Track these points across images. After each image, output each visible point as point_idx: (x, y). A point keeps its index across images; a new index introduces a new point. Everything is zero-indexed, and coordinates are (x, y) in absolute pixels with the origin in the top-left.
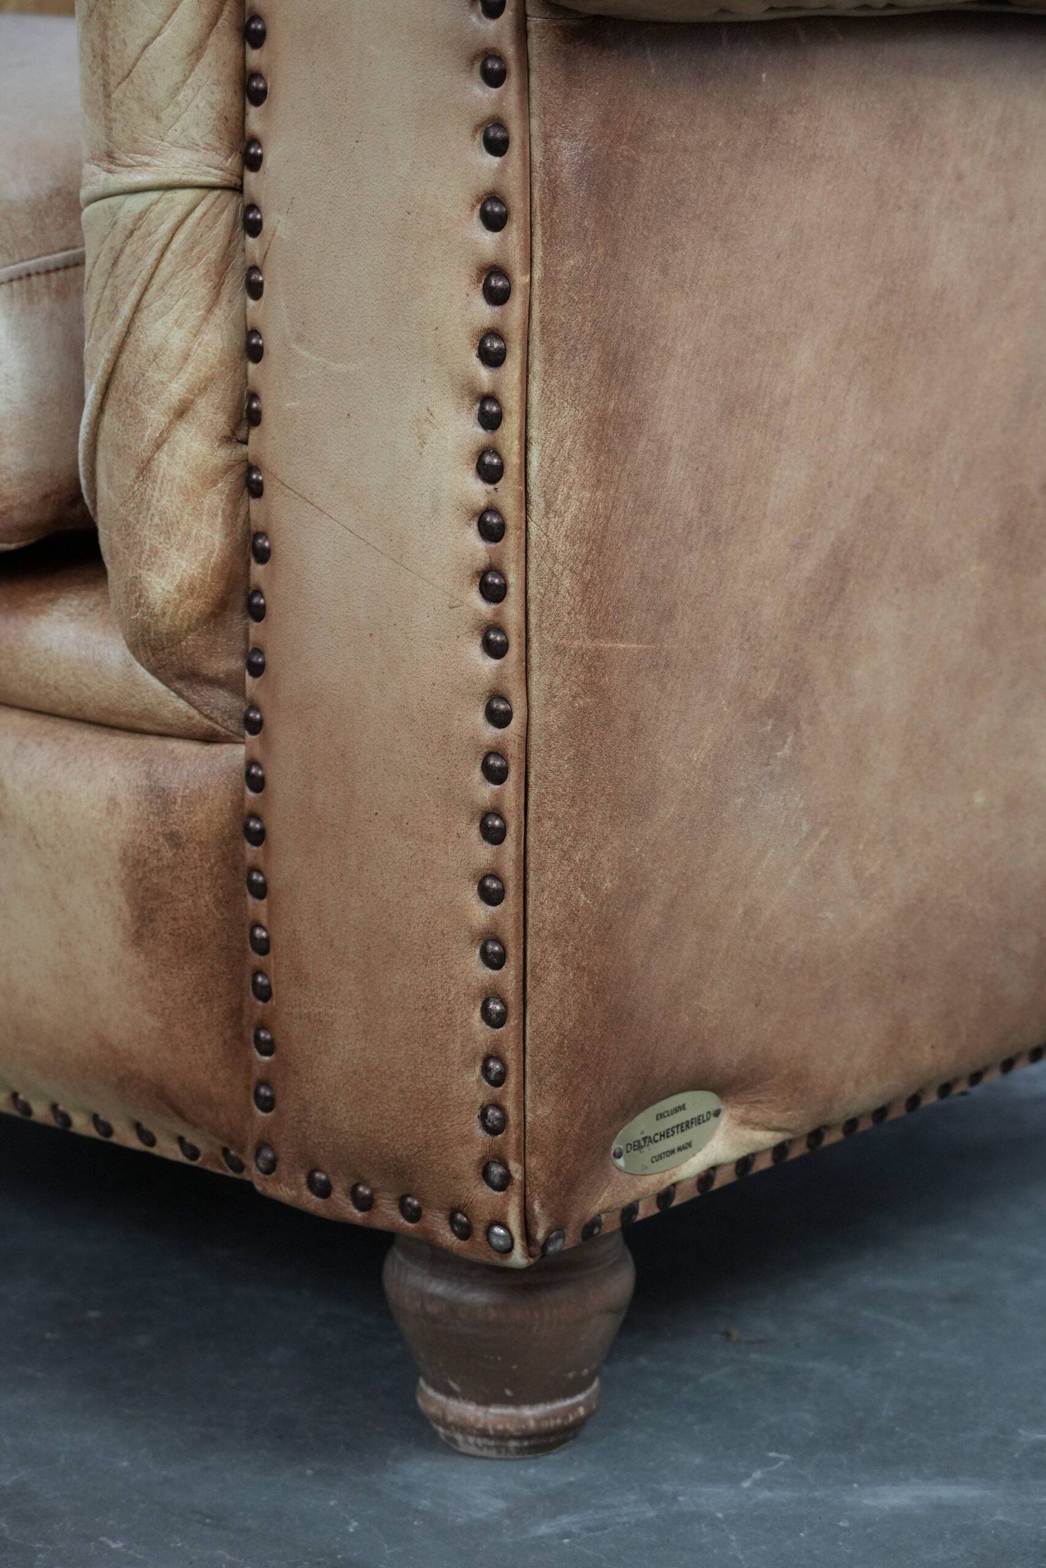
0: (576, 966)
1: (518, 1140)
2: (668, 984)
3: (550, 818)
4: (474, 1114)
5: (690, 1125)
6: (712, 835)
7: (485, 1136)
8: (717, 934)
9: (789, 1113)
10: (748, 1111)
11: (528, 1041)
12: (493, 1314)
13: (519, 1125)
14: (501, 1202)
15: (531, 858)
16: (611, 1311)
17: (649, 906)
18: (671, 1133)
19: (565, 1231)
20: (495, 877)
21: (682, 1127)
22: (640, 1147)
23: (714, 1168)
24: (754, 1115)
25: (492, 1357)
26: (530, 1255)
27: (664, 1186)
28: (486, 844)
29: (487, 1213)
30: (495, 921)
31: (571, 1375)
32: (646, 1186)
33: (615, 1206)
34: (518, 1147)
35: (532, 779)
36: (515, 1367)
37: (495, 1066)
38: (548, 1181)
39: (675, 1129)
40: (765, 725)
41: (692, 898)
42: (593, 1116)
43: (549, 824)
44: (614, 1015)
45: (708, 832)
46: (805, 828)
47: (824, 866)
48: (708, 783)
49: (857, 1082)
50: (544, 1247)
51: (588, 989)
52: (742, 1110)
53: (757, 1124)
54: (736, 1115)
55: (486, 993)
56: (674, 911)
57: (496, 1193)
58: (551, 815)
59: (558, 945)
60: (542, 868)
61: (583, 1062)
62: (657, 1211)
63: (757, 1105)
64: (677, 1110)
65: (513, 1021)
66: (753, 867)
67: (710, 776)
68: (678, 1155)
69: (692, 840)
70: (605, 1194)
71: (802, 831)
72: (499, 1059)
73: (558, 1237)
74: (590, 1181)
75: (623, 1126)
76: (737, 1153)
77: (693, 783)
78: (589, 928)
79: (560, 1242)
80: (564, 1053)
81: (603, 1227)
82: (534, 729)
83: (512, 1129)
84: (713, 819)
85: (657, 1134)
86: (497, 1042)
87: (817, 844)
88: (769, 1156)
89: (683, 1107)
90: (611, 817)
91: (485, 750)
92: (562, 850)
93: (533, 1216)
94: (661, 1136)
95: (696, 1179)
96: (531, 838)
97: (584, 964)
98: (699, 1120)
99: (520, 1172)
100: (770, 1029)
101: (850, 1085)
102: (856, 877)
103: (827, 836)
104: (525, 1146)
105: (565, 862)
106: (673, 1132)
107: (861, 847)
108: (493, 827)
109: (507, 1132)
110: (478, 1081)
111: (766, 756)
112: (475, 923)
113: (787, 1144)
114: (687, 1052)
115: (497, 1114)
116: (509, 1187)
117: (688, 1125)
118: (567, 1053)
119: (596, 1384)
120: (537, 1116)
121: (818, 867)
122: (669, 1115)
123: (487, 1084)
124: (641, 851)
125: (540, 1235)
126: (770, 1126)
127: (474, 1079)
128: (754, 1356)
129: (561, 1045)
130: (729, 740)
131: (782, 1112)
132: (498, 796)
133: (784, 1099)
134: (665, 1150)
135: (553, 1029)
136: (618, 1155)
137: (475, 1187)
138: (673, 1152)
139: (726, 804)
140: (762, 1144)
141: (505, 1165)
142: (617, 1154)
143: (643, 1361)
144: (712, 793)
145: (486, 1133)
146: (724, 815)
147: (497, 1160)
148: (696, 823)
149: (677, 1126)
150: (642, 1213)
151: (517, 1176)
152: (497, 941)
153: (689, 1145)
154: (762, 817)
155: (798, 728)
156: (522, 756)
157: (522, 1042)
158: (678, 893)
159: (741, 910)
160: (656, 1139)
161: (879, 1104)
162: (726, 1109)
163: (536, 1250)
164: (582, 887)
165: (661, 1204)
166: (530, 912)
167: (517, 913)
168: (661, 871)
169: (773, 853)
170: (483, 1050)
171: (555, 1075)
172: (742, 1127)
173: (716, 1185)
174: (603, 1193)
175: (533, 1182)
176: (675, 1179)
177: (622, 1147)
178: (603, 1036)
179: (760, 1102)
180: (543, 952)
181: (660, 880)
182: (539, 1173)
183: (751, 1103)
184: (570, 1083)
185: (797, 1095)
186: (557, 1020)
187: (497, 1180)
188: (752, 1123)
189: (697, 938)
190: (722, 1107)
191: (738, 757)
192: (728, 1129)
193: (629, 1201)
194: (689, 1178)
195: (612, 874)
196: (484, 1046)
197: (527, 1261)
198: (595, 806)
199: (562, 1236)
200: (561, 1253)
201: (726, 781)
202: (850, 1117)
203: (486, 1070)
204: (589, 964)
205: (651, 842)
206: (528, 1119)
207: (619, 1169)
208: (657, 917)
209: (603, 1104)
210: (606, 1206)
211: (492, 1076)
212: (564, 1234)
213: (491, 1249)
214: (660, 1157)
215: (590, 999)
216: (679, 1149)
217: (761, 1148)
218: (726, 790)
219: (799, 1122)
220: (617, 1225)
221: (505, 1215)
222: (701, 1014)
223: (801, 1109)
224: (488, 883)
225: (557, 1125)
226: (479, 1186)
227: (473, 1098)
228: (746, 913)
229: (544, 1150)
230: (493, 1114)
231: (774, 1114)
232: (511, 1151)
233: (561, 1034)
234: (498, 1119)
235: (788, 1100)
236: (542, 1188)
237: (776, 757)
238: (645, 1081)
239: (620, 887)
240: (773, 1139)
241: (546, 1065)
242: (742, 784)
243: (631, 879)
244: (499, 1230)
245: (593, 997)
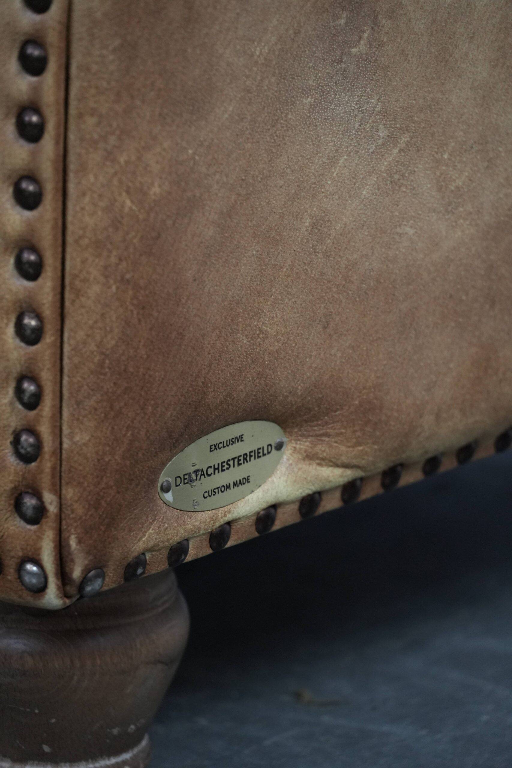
0: (119, 278)
1: (53, 469)
2: (223, 301)
3: (92, 115)
4: (6, 440)
5: (248, 459)
6: (276, 138)
7: (18, 464)
8: (280, 248)
9: (360, 448)
10: (314, 445)
11: (66, 361)
12: (29, 662)
13: (54, 453)
14: (34, 537)
15: (72, 158)
16: (162, 662)
17: (204, 215)
18: (226, 466)
19: (105, 570)
20: (32, 178)
21: (239, 460)
22: (191, 481)
23: (275, 507)
24: (321, 449)
25: (28, 710)
26: (66, 595)
27: (218, 524)
28: (22, 142)
29: (18, 548)
30: (31, 228)
31: (115, 731)
32: (197, 523)
33: (161, 545)
34: (53, 476)
35: (74, 70)
36: (53, 721)
37: (29, 387)
38: (86, 515)
39: (231, 463)
40: (339, 17)
41: (252, 206)
42: (137, 444)
43: (91, 121)
44: (161, 334)
45: (272, 135)
46: (383, 133)
47: (403, 175)
48: (273, 81)
49: (438, 416)
50: (81, 587)
51: (132, 304)
52: (308, 443)
53: (323, 459)
54: (300, 449)
55: (21, 307)
56: (232, 221)
57: (29, 527)
58: (93, 112)
59: (99, 256)
60: (83, 169)
61: (126, 385)
62: (209, 551)
63: (324, 438)
64: (232, 442)
65: (49, 338)
66: (322, 175)
67: (275, 73)
68: (234, 491)
69: (253, 143)
70: (151, 531)
71: (379, 136)
72: (34, 379)
73: (97, 576)
74: (133, 516)
75: (172, 457)
76: (300, 491)
77: (255, 80)
78: (134, 237)
79: (99, 581)
80: (105, 374)
81: (148, 567)
82: (77, 15)
83: (47, 456)
84: (277, 120)
85: (210, 467)
86: (32, 360)
87: (396, 151)
88: (338, 495)
89: (240, 439)
90: (160, 115)
91: (23, 38)
92: (106, 150)
93: (70, 554)
94: (215, 469)
95: (254, 518)
96: (72, 137)
97: (128, 276)
98: (258, 453)
99: (55, 503)
100: (339, 354)
101: (428, 420)
102: (440, 189)
103: (407, 143)
104: (60, 476)
105: (108, 163)
106: (229, 465)
107: (446, 156)
108: (30, 124)
109: (41, 461)
110: (11, 403)
111: (339, 53)
112: (9, 229)
113: (358, 483)
114: (245, 377)
115: (31, 440)
116: (44, 520)
117: (245, 458)
118: (109, 375)
119: (144, 743)
120: (74, 443)
121: (396, 177)
122: (224, 447)
123: (20, 407)
124: (194, 153)
125: (77, 573)
126: (339, 462)
127: (6, 401)
128: (326, 719)
129: (101, 365)
130: (297, 33)
131: (353, 447)
132: (36, 89)
133: (354, 432)
134: (220, 485)
135: (93, 347)
136: (166, 489)
137: (6, 519)
138: (228, 487)
139: (292, 104)
140: (330, 481)
141: (38, 495)
142: (164, 488)
143: (203, 722)
144: (276, 92)
145: (18, 461)
146: (289, 117)
147: (30, 491)
148: (257, 125)
149: (234, 459)
150: (192, 555)
151: (52, 509)
152: (34, 249)
153: (247, 480)
154: (333, 120)
155: (375, 22)
156: (63, 45)
157: (58, 362)
158: (236, 201)
159: (308, 222)
160: (209, 473)
161: (463, 442)
162: (290, 441)
163: (72, 590)
164: (128, 192)
165: (214, 545)
166: (69, 218)
167: (55, 219)
168: (217, 177)
169: (346, 159)
170: (16, 370)
171: (94, 398)
172: (307, 462)
173: (277, 526)
174: (149, 530)
175: (69, 515)
176: (229, 517)
177: (170, 480)
178: (148, 356)
179: (327, 435)
180: (84, 262)
181: (216, 187)
182: (76, 506)
183: (317, 436)
184: (112, 408)
185: (368, 429)
186: (98, 338)
187: (29, 512)
188: (318, 458)
189: (258, 251)
190: (285, 440)
191: (307, 52)
192: (291, 465)
193: (177, 539)
194: (247, 517)
195: (161, 178)
196: (18, 366)
197: (61, 602)
198: (143, 101)
199: (102, 575)
200: (99, 594)
201: (293, 78)
202: (430, 455)
203: (19, 391)
204: (133, 276)
205: (206, 143)
206: (65, 446)
207: (167, 505)
208: (212, 227)
209: (148, 431)
210: (151, 544)
211: (26, 398)
212: (104, 573)
213: (23, 588)
214: (213, 492)
215: (135, 316)
216: (235, 484)
217: (328, 486)
218: (293, 89)
219: (371, 459)
220: (164, 566)
221: (38, 550)
222: (261, 336)
223: (374, 443)
224: (24, 185)
225: (97, 453)
226: (10, 518)
227: (5, 422)
228: (313, 225)
229: (82, 480)
230: (26, 440)
231: (343, 448)
232: (45, 481)
233: (102, 353)
234: (32, 445)
235: (359, 434)
236: (79, 522)
237: (350, 53)
238: (196, 408)
239: (170, 193)
240: (341, 476)
241: (85, 387)
242: (311, 82)
243: (183, 184)
244: (32, 568)
245: (138, 313)
